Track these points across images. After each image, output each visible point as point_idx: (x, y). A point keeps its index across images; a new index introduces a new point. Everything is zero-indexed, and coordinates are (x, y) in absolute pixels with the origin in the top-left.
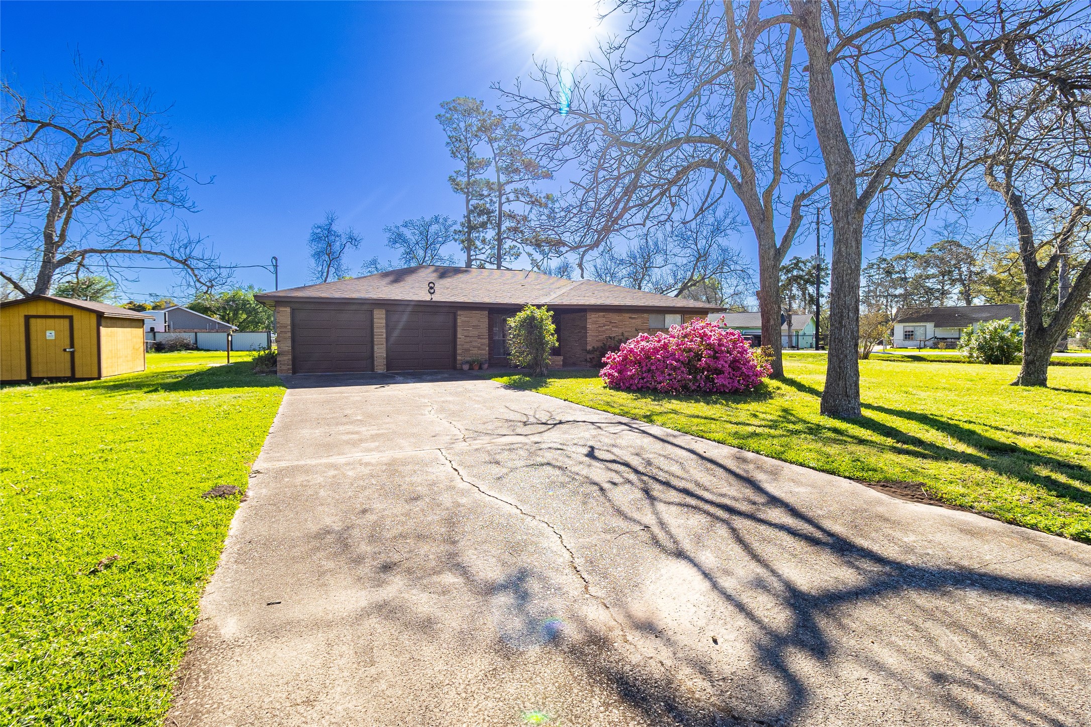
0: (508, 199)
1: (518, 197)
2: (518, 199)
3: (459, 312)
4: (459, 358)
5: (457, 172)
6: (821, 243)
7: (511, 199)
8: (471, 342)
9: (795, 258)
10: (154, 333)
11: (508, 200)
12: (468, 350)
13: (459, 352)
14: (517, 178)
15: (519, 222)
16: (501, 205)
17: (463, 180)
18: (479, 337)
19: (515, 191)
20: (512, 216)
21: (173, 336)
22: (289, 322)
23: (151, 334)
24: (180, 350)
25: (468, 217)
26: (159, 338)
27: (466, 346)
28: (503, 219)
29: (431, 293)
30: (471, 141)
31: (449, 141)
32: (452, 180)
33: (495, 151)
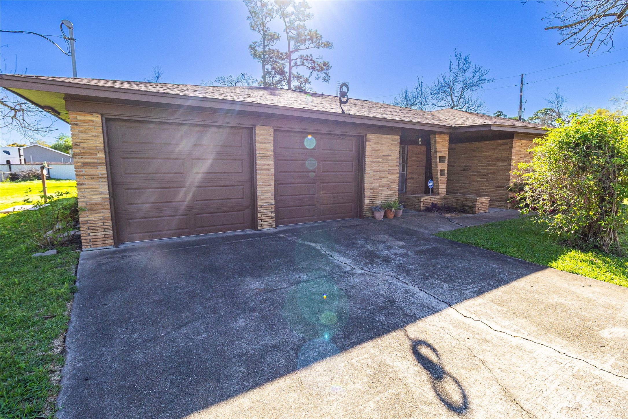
0: (296, 63)
1: (303, 63)
2: (303, 64)
3: (369, 136)
4: (366, 201)
5: (255, 43)
6: (523, 100)
7: (299, 63)
8: (380, 178)
9: (498, 112)
10: (10, 166)
11: (296, 65)
12: (376, 190)
13: (367, 193)
14: (302, 47)
15: (301, 83)
16: (290, 68)
17: (260, 50)
18: (389, 172)
19: (302, 57)
20: (298, 77)
21: (27, 168)
22: (102, 146)
23: (7, 167)
24: (33, 180)
25: (264, 77)
26: (14, 170)
27: (376, 185)
28: (292, 79)
29: (342, 102)
30: (266, 18)
31: (250, 16)
32: (252, 48)
33: (287, 24)
